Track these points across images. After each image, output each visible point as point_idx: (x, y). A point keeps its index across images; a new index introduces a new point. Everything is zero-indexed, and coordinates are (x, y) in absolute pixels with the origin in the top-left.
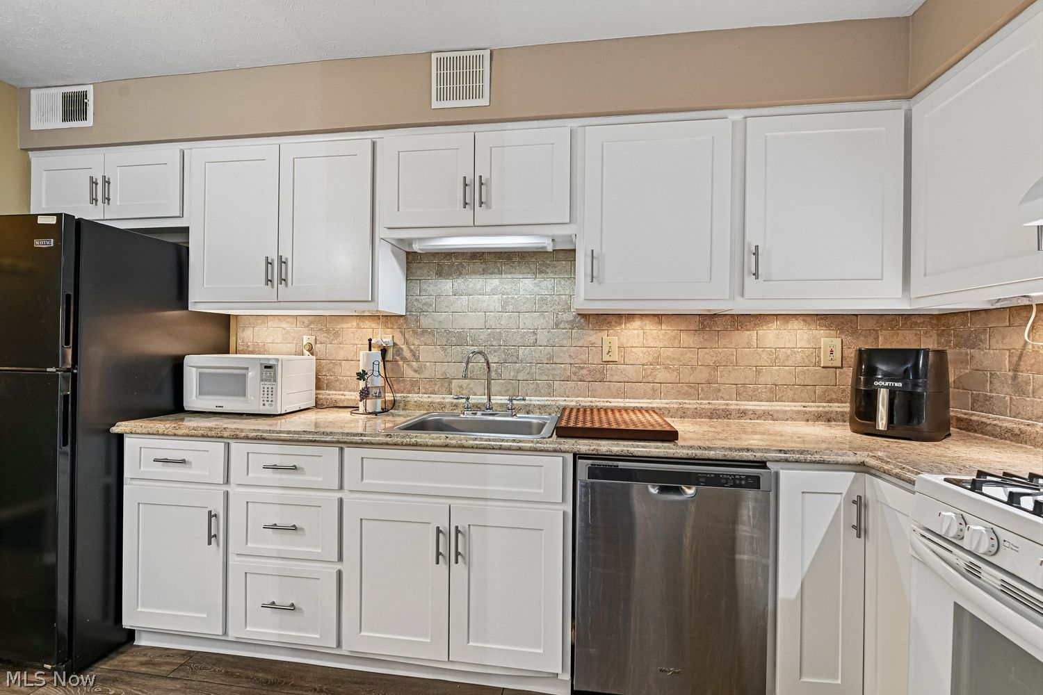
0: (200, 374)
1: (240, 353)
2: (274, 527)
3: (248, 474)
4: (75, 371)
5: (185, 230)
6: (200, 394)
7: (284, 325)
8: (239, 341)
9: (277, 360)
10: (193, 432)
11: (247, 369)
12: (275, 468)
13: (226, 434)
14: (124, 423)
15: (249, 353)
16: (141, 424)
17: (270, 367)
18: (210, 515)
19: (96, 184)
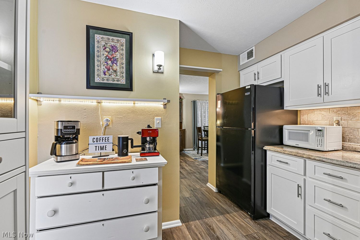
0: (289, 132)
1: (302, 125)
2: (329, 201)
3: (315, 174)
4: (255, 130)
5: (283, 82)
6: (289, 139)
7: (323, 113)
8: (301, 120)
9: (324, 128)
10: (291, 153)
11: (309, 131)
12: (329, 175)
13: (305, 156)
14: (267, 146)
15: (307, 124)
16: (272, 148)
17: (320, 130)
18: (299, 186)
19: (256, 75)
